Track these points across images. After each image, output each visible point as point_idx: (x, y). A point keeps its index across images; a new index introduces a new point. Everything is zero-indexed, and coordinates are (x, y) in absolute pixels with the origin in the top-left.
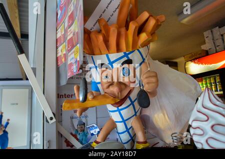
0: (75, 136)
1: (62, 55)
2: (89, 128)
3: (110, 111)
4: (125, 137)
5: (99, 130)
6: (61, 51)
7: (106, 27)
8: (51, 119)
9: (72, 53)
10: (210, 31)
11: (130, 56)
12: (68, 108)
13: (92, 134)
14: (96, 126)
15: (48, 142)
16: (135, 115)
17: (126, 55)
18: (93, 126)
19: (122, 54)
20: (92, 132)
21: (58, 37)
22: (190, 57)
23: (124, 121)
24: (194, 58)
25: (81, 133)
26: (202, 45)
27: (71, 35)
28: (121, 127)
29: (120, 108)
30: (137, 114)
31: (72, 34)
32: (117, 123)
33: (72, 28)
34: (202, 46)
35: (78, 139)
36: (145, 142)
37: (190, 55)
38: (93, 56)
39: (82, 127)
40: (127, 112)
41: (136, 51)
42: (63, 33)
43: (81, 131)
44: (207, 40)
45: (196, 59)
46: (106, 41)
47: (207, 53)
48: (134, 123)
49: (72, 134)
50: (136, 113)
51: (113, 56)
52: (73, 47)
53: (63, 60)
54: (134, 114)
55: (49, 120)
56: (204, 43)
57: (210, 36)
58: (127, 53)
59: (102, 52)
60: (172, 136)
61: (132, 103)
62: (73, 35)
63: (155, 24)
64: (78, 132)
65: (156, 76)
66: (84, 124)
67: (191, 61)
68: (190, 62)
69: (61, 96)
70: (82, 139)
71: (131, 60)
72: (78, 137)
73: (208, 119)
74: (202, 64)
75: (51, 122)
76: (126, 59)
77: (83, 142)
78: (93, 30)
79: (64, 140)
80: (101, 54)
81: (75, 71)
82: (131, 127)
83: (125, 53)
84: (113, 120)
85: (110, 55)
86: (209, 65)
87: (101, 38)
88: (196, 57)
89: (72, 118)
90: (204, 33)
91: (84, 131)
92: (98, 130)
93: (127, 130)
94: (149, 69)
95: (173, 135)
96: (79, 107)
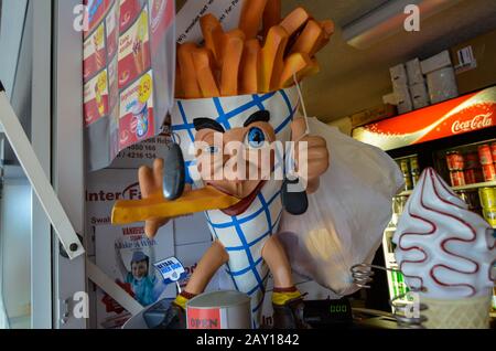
0: (127, 288)
1: (99, 100)
2: (160, 267)
3: (214, 226)
4: (246, 282)
5: (183, 271)
6: (96, 89)
7: (219, 35)
8: (74, 247)
9: (130, 93)
10: (401, 66)
11: (265, 103)
12: (125, 218)
13: (168, 281)
14: (176, 261)
15: (67, 301)
16: (270, 232)
17: (257, 101)
18: (171, 263)
19: (248, 98)
20: (166, 275)
21: (86, 56)
22: (362, 119)
23: (246, 246)
24: (369, 120)
25: (139, 279)
26: (385, 94)
27: (130, 50)
28: (238, 260)
29: (239, 218)
30: (274, 231)
31: (132, 46)
32: (229, 252)
33: (132, 33)
34: (384, 97)
35: (132, 294)
36: (293, 289)
37: (362, 114)
38: (183, 102)
39: (141, 267)
40: (252, 227)
41: (278, 93)
42: (102, 45)
43: (140, 275)
44: (395, 84)
45: (373, 122)
46: (216, 68)
47: (395, 112)
48: (267, 251)
49: (118, 282)
50: (271, 228)
51: (230, 102)
52: (134, 77)
53: (101, 110)
54: (267, 229)
55: (68, 251)
56: (390, 90)
57: (403, 76)
58: (260, 95)
59: (204, 94)
60: (351, 270)
61: (265, 207)
62: (135, 49)
63: (320, 37)
64: (132, 277)
65: (324, 146)
66: (147, 259)
67: (363, 126)
68: (361, 129)
69: (91, 195)
70: (144, 294)
71: (267, 112)
72: (134, 288)
73: (435, 229)
74: (385, 132)
75: (73, 255)
76: (255, 109)
77: (146, 300)
78: (184, 40)
79: (100, 297)
80: (202, 97)
81: (141, 132)
82: (261, 259)
83: (254, 96)
84: (221, 247)
85: (222, 100)
86: (398, 136)
87: (204, 59)
88: (373, 118)
89: (119, 246)
90: (391, 69)
91: (146, 274)
92: (181, 270)
93: (253, 266)
94: (307, 132)
95: (355, 270)
96: (150, 216)
